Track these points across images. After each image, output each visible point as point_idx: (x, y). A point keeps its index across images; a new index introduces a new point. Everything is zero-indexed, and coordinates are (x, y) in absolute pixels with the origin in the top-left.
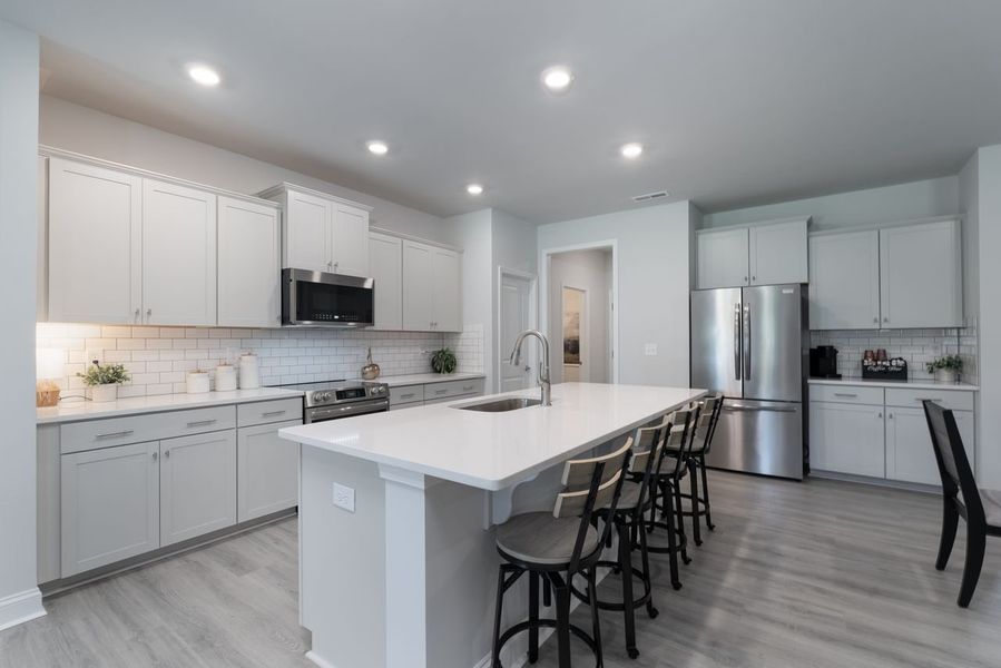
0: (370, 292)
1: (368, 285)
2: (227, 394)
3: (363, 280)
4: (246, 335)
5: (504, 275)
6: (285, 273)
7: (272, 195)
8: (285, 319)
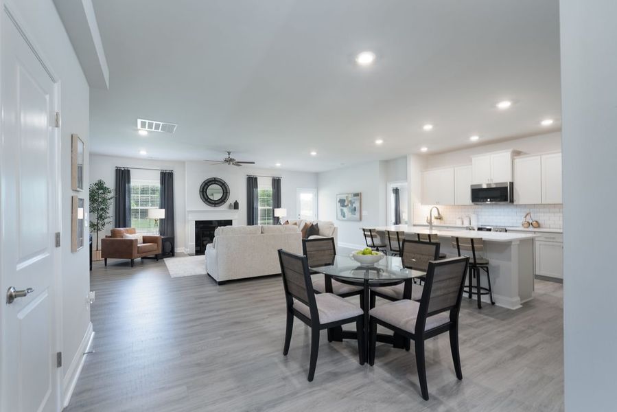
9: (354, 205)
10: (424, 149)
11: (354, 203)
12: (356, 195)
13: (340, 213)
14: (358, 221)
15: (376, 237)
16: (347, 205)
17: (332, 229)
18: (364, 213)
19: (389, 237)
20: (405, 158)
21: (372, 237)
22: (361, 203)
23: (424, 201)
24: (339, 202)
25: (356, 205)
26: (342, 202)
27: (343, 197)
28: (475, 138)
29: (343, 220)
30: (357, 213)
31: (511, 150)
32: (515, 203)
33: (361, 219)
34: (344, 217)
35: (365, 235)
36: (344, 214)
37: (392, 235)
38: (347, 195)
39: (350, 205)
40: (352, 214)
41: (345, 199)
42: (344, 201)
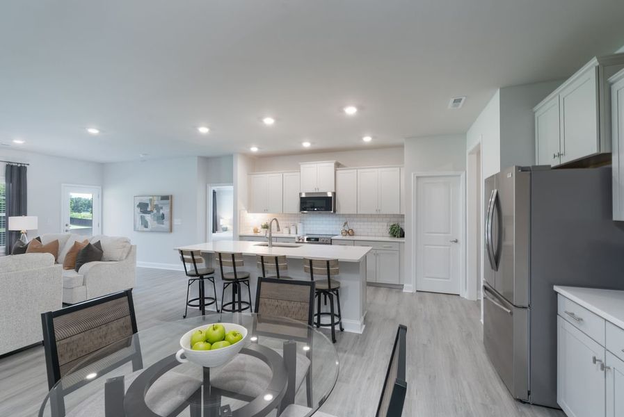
3: (326, 193)
5: (417, 178)
9: (161, 212)
10: (254, 149)
11: (162, 208)
12: (165, 198)
13: (139, 222)
14: (166, 232)
15: (200, 261)
16: (151, 211)
17: (126, 250)
18: (176, 222)
19: (221, 262)
20: (230, 157)
21: (194, 261)
22: (171, 208)
23: (252, 208)
24: (138, 206)
25: (165, 211)
26: (143, 207)
27: (145, 200)
28: (307, 145)
29: (143, 231)
30: (166, 223)
31: (334, 161)
32: (337, 213)
33: (171, 230)
34: (146, 227)
35: (184, 260)
36: (147, 222)
37: (225, 258)
38: (151, 197)
39: (155, 211)
40: (158, 223)
41: (148, 202)
42: (147, 205)
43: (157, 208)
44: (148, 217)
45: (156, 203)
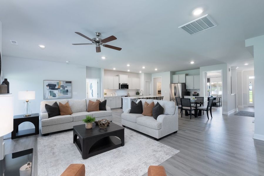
0: (128, 85)
1: (128, 84)
2: (114, 96)
4: (115, 90)
5: (146, 82)
6: (119, 84)
7: (117, 76)
8: (119, 88)
10: (114, 69)
11: (66, 87)
12: (68, 82)
13: (48, 94)
16: (59, 88)
18: (74, 93)
22: (71, 87)
24: (47, 86)
26: (52, 86)
27: (54, 83)
30: (69, 94)
31: (128, 75)
34: (54, 96)
36: (55, 94)
38: (58, 82)
39: (61, 89)
40: (64, 94)
41: (56, 84)
42: (55, 85)
43: (63, 87)
44: (55, 92)
45: (62, 84)
